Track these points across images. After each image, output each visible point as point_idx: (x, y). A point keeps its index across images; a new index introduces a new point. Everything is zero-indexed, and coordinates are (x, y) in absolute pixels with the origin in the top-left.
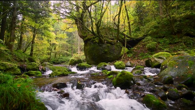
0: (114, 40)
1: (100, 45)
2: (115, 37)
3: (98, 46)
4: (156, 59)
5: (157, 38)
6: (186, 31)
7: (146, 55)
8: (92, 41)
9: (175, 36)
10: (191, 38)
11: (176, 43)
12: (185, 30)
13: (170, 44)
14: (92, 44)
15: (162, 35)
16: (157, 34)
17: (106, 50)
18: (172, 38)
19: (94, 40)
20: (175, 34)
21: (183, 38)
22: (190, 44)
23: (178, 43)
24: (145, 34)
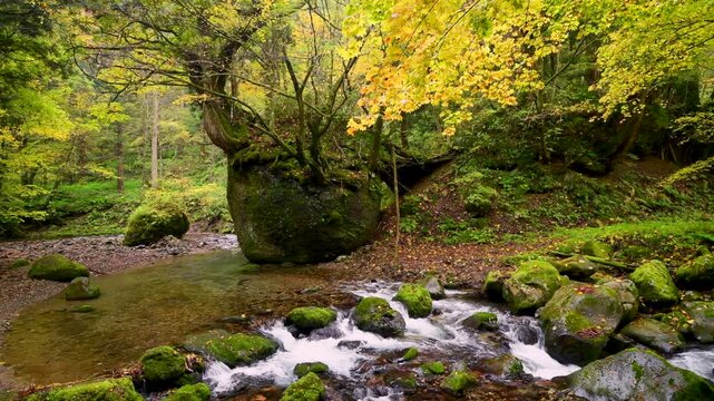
0: (358, 170)
1: (311, 189)
2: (364, 159)
3: (299, 193)
4: (524, 288)
5: (493, 168)
6: (574, 156)
7: (464, 229)
8: (276, 172)
9: (543, 169)
10: (586, 179)
11: (545, 191)
12: (573, 151)
13: (531, 192)
14: (275, 181)
15: (511, 159)
16: (494, 154)
17: (335, 213)
18: (535, 172)
19: (285, 169)
20: (545, 162)
21: (567, 177)
22: (582, 198)
23: (551, 190)
24: (456, 148)
